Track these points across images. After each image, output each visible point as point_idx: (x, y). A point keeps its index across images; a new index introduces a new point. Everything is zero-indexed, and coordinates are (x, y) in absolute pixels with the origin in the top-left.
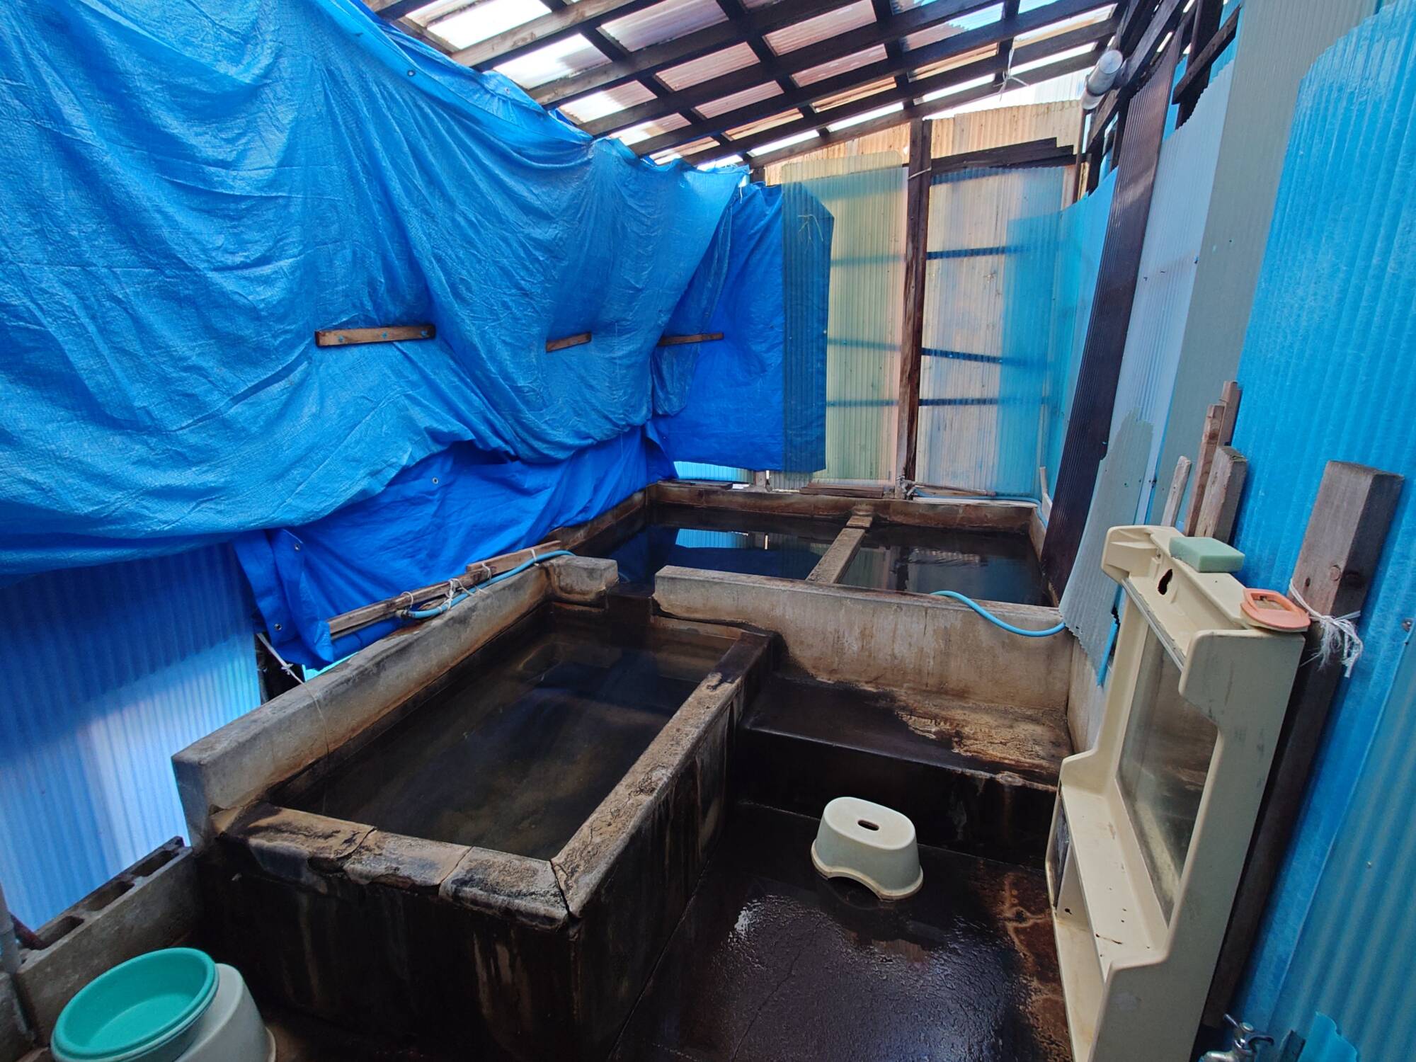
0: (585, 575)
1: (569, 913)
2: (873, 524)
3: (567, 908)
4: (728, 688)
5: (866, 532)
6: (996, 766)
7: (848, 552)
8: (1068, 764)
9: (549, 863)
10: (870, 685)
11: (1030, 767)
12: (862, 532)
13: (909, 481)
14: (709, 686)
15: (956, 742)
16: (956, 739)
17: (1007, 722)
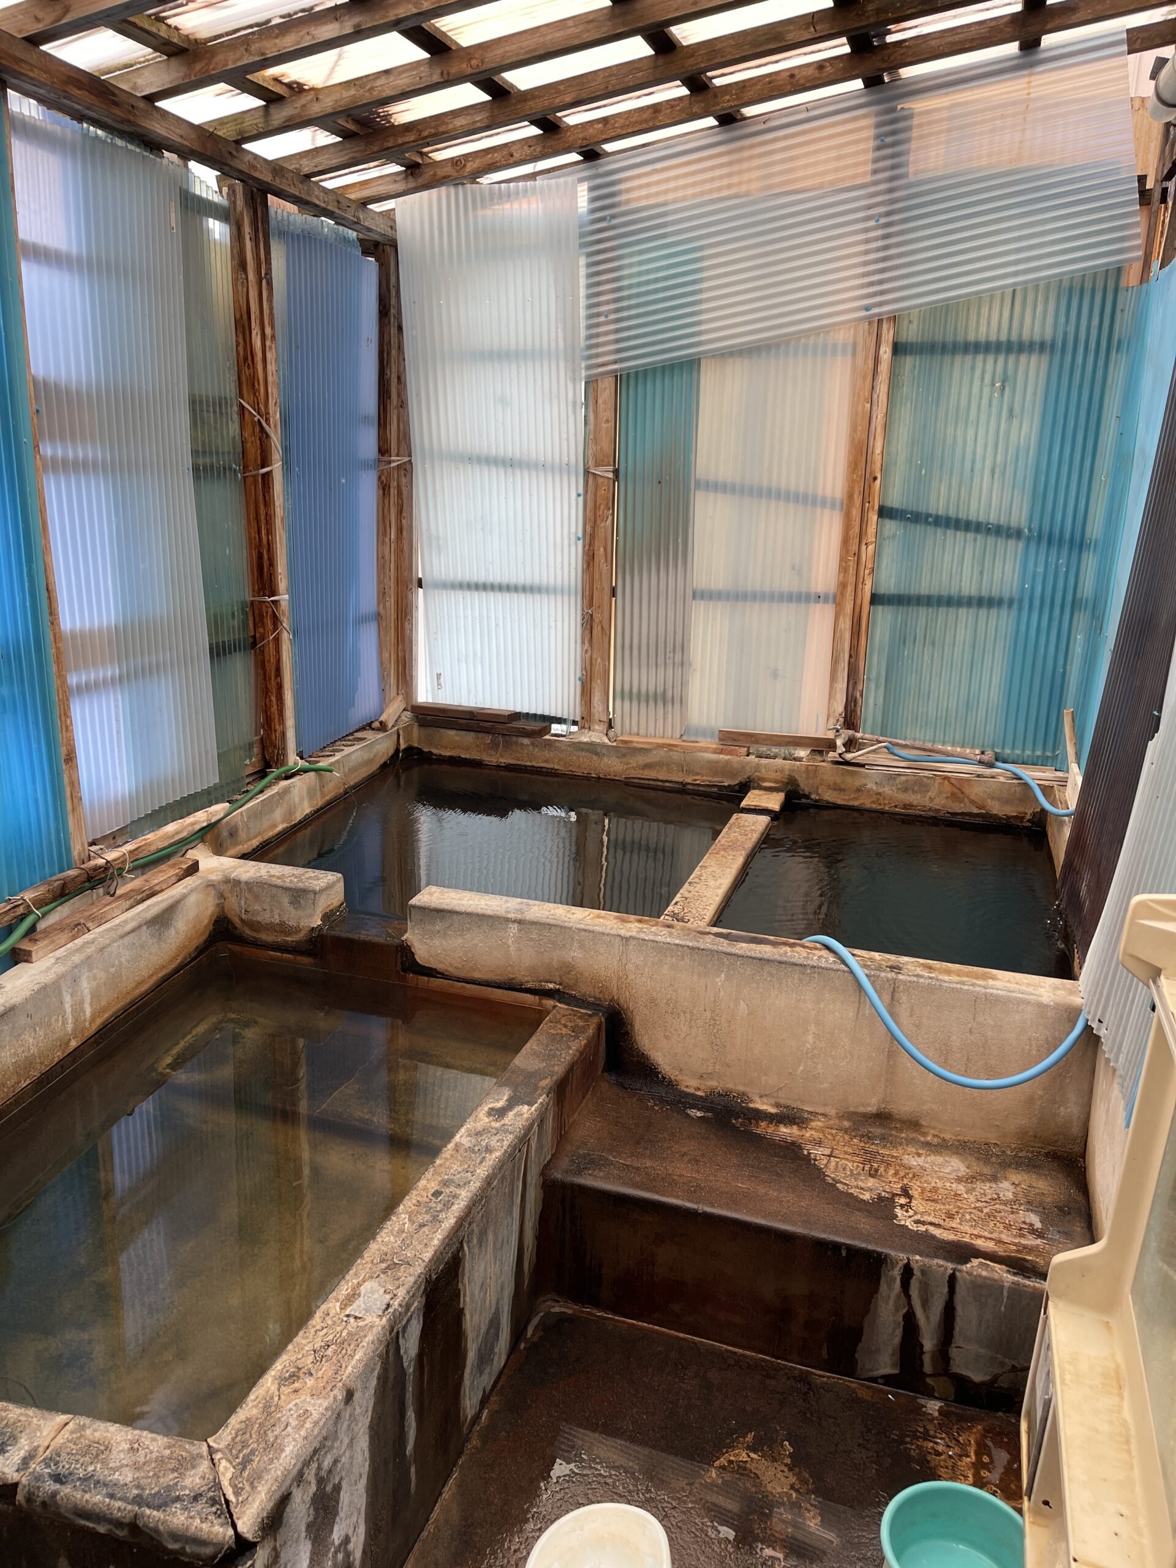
0: (285, 900)
1: (238, 1535)
2: (785, 806)
3: (234, 1526)
4: (526, 1112)
5: (772, 819)
6: (962, 1252)
7: (740, 860)
8: (1061, 1264)
9: (205, 1443)
10: (765, 1100)
11: (1018, 1251)
12: (764, 820)
13: (851, 732)
14: (492, 1109)
15: (902, 1206)
16: (903, 1201)
17: (987, 1170)
